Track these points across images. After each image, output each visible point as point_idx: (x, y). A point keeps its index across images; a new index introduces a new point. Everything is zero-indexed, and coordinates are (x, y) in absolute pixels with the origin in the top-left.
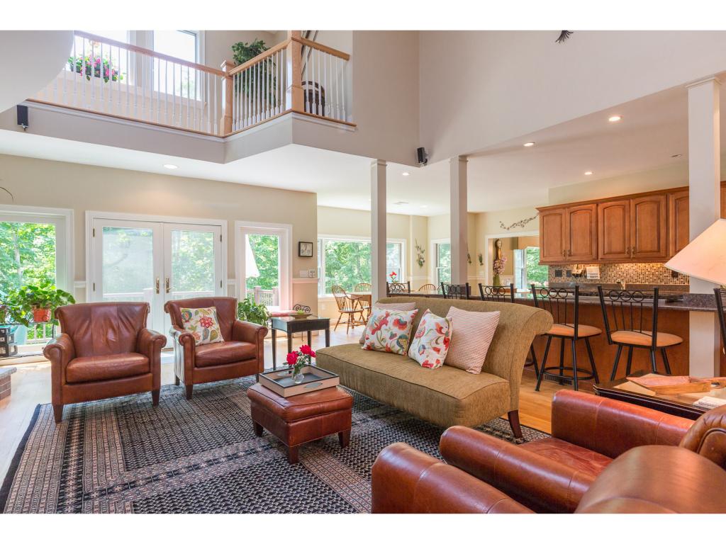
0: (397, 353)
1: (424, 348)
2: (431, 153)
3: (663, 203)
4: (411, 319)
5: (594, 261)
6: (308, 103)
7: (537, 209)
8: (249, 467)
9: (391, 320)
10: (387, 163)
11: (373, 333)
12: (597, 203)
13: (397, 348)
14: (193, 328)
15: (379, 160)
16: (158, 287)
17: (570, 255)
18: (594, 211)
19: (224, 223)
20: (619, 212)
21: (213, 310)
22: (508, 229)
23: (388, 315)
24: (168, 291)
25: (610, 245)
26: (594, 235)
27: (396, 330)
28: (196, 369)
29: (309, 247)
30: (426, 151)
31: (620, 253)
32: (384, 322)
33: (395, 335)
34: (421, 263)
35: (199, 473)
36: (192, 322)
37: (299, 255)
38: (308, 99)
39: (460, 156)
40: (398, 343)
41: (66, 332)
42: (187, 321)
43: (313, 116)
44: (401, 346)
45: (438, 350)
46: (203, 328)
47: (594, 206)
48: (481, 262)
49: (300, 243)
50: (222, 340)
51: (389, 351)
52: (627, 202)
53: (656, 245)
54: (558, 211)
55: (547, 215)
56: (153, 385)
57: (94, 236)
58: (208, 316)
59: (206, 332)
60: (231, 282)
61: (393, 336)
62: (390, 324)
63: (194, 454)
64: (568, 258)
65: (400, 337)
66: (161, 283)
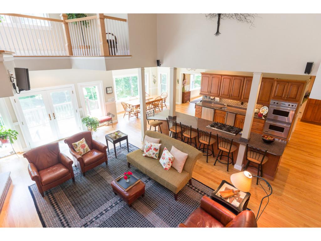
0: (155, 159)
1: (165, 164)
2: (162, 63)
3: (243, 80)
4: (159, 148)
5: (218, 96)
6: (110, 49)
7: (201, 73)
8: (118, 211)
9: (153, 148)
10: (145, 68)
11: (147, 152)
12: (222, 75)
13: (155, 157)
14: (79, 150)
15: (141, 68)
16: (50, 118)
17: (210, 93)
18: (220, 78)
19: (73, 85)
20: (228, 80)
21: (84, 139)
22: (189, 70)
23: (151, 146)
24: (55, 119)
25: (224, 92)
26: (219, 87)
27: (154, 152)
28: (85, 167)
29: (111, 89)
30: (161, 61)
31: (227, 95)
32: (150, 148)
33: (154, 153)
34: (155, 82)
35: (104, 216)
36: (78, 148)
37: (107, 93)
38: (110, 47)
39: (174, 68)
40: (155, 156)
41: (31, 163)
42: (76, 148)
43: (114, 56)
44: (156, 157)
45: (169, 165)
46: (83, 149)
47: (221, 76)
48: (178, 82)
49: (106, 88)
50: (90, 150)
51: (152, 158)
52: (231, 77)
53: (238, 95)
54: (208, 76)
55: (204, 76)
56: (72, 176)
57: (15, 102)
58: (83, 144)
59: (84, 150)
60: (81, 109)
61: (153, 154)
62: (152, 149)
63: (99, 207)
64: (210, 94)
65: (156, 154)
66: (51, 115)
